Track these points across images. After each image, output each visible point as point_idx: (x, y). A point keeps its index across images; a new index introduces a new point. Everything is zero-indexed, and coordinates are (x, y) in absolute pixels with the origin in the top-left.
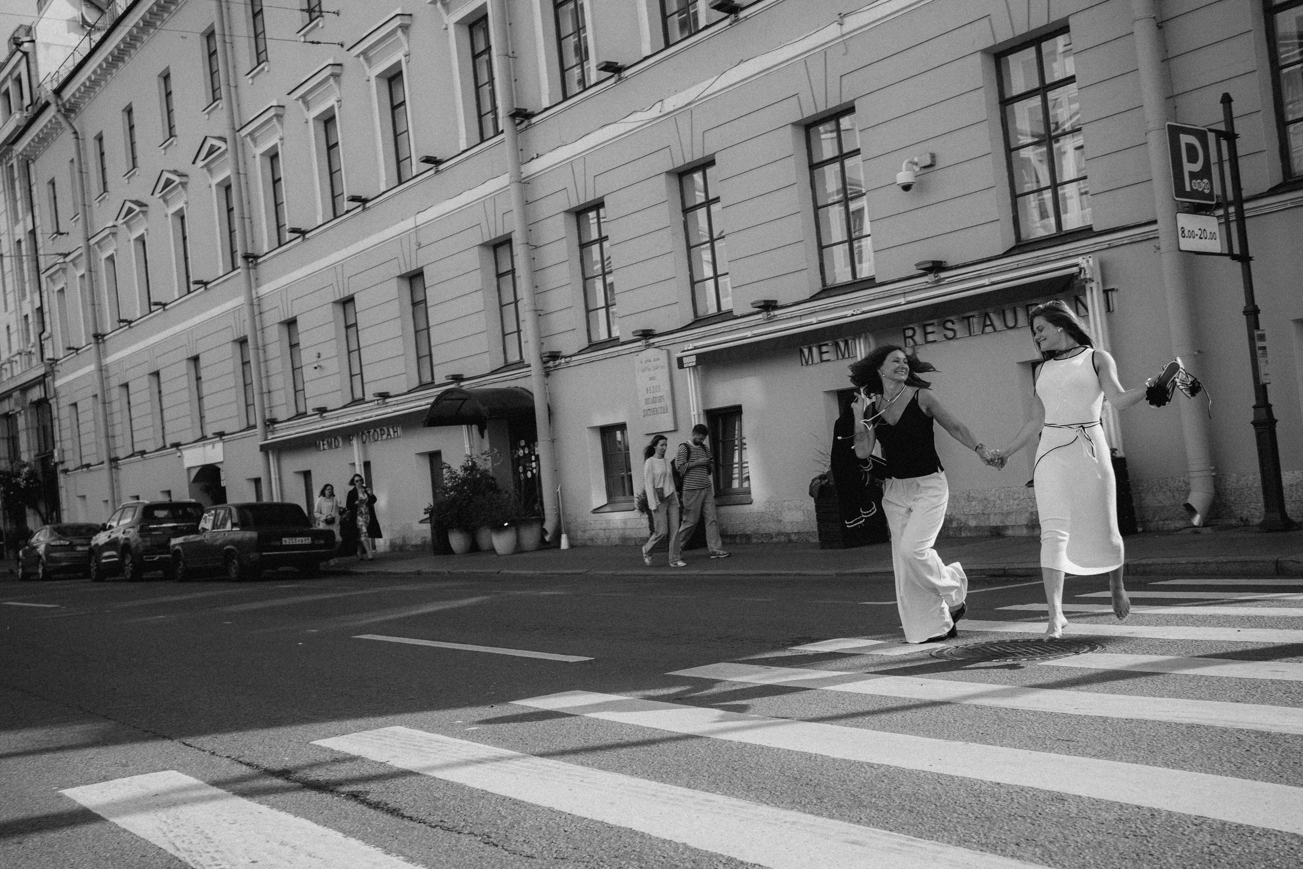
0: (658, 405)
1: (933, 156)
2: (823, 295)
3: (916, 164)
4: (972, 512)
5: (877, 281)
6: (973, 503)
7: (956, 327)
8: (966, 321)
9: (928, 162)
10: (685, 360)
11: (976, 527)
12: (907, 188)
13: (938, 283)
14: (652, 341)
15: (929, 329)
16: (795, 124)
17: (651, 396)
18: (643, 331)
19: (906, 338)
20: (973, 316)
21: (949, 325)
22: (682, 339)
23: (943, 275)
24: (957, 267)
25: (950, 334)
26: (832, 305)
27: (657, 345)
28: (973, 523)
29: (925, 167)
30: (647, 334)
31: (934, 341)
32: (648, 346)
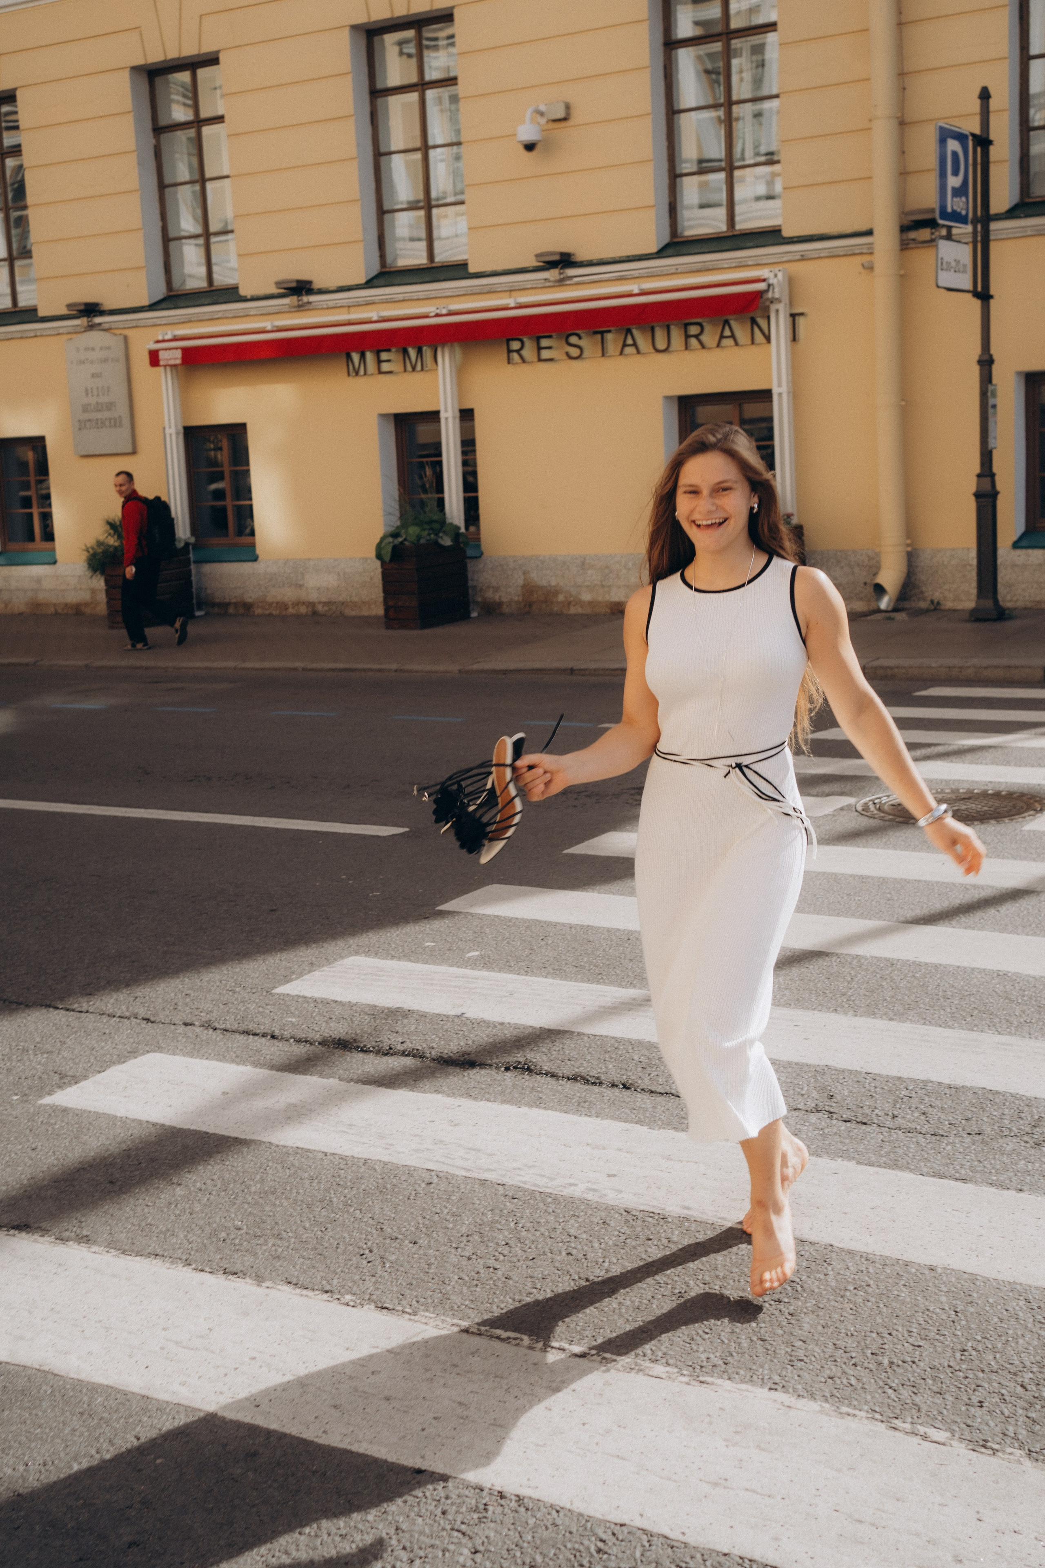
0: (105, 415)
1: (568, 107)
2: (381, 281)
3: (542, 114)
4: (587, 583)
5: (472, 269)
6: (590, 572)
7: (581, 343)
8: (599, 336)
9: (561, 115)
10: (162, 355)
11: (590, 603)
12: (530, 147)
13: (561, 282)
14: (98, 320)
15: (544, 343)
16: (355, 28)
17: (93, 400)
18: (86, 304)
19: (509, 351)
20: (609, 331)
21: (573, 340)
22: (151, 322)
23: (571, 272)
24: (591, 264)
25: (574, 352)
26: (401, 297)
27: (106, 326)
28: (586, 597)
29: (554, 121)
30: (90, 310)
31: (551, 360)
32: (91, 327)
